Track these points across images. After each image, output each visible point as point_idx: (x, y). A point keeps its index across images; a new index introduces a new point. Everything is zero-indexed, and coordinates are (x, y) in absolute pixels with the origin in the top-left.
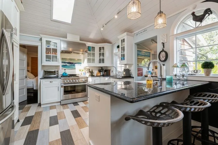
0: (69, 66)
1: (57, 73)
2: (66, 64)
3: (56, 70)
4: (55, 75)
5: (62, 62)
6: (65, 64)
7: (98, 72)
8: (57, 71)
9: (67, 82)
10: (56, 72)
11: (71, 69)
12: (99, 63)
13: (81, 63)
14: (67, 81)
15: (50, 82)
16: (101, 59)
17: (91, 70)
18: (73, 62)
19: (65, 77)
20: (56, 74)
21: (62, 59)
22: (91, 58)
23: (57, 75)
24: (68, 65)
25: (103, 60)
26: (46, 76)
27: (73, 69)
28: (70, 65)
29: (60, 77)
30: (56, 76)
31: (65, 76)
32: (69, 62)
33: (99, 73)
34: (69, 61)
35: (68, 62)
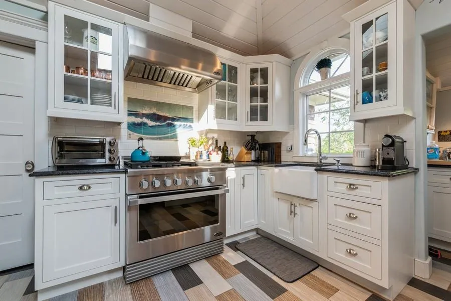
0: (152, 127)
1: (110, 151)
2: (145, 120)
3: (108, 139)
4: (103, 157)
5: (130, 114)
6: (138, 120)
7: (245, 151)
8: (110, 143)
9: (153, 186)
10: (108, 147)
11: (160, 139)
12: (251, 121)
13: (191, 120)
14: (153, 182)
15: (81, 188)
16: (257, 106)
17: (221, 144)
18: (168, 115)
19: (142, 167)
20: (108, 154)
21: (131, 101)
22: (227, 101)
23: (110, 159)
24: (151, 123)
25: (264, 110)
26: (64, 162)
27: (167, 138)
28: (158, 124)
29: (122, 166)
30: (108, 162)
31: (144, 162)
32: (154, 114)
33: (246, 153)
34: (154, 111)
35: (151, 112)
